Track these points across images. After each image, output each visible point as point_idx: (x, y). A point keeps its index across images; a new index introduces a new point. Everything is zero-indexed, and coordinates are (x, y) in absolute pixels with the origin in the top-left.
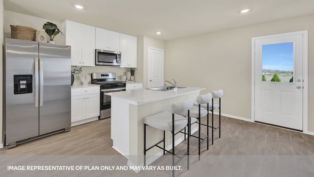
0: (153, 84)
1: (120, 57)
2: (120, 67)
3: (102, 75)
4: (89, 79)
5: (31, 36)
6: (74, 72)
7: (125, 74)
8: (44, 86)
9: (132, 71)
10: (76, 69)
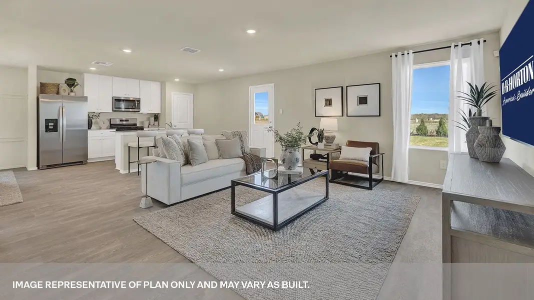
1: (139, 104)
2: (140, 112)
3: (121, 121)
4: (108, 124)
5: (55, 90)
6: (92, 118)
7: (149, 119)
8: (66, 130)
9: (156, 117)
10: (95, 114)
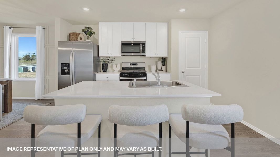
0: (187, 76)
1: (144, 47)
2: (146, 56)
3: (131, 64)
7: (156, 63)
10: (109, 59)
